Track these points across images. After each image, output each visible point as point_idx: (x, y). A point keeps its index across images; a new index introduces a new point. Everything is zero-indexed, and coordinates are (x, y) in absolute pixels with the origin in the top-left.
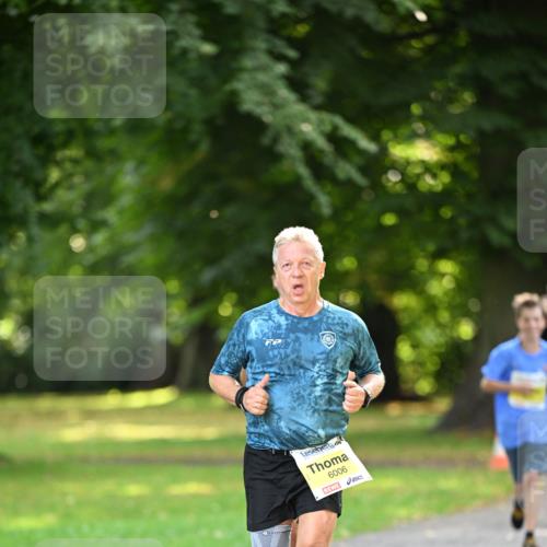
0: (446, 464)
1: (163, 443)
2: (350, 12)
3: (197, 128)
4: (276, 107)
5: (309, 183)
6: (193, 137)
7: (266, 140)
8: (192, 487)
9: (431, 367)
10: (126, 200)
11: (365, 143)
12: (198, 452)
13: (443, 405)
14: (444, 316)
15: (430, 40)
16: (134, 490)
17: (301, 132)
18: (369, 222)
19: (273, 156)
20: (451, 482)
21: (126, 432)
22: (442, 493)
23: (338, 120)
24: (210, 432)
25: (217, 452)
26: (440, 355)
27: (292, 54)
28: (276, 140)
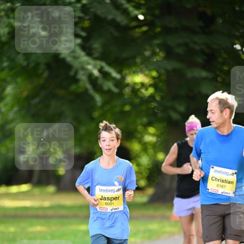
0: (152, 218)
1: (26, 208)
2: (110, 17)
3: (42, 67)
4: (76, 58)
5: (91, 91)
6: (40, 71)
7: (72, 73)
8: (38, 228)
9: (145, 174)
10: (8, 100)
11: (115, 74)
12: (41, 213)
13: (150, 191)
14: (151, 151)
15: (145, 29)
16: (12, 229)
17: (87, 69)
18: (117, 109)
19: (75, 80)
20: (154, 226)
21: (9, 203)
22: (150, 231)
23: (103, 64)
24: (47, 204)
25: (50, 213)
26: (149, 169)
27: (83, 34)
28: (76, 73)
